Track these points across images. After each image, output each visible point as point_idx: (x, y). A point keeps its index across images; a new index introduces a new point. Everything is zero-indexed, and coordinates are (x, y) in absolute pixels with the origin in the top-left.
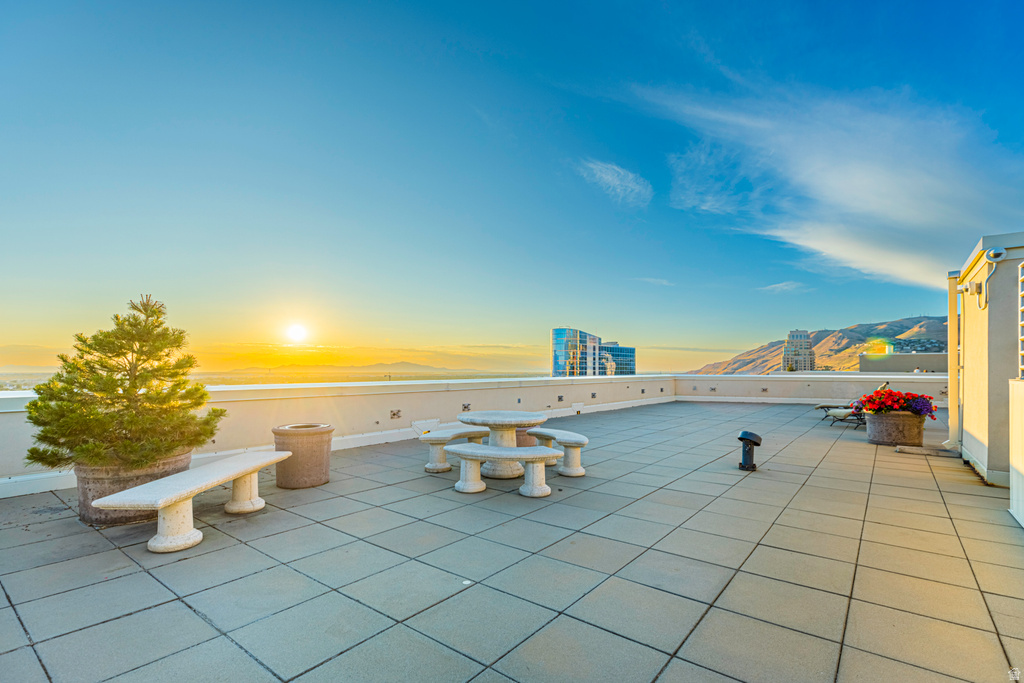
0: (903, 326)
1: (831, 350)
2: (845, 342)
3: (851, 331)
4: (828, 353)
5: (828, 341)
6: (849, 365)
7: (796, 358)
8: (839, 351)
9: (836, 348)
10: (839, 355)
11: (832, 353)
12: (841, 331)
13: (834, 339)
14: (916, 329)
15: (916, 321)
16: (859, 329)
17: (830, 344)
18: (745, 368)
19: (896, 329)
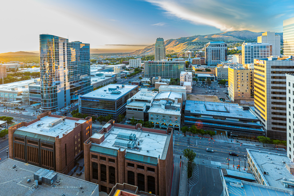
0: (193, 38)
1: (174, 45)
2: (178, 43)
3: (179, 39)
4: (173, 46)
5: (173, 42)
6: (179, 49)
7: (159, 47)
8: (176, 45)
9: (175, 44)
10: (176, 47)
11: (174, 46)
12: (176, 39)
13: (175, 42)
14: (197, 39)
15: (197, 36)
16: (182, 39)
17: (174, 43)
18: (148, 51)
19: (191, 39)
